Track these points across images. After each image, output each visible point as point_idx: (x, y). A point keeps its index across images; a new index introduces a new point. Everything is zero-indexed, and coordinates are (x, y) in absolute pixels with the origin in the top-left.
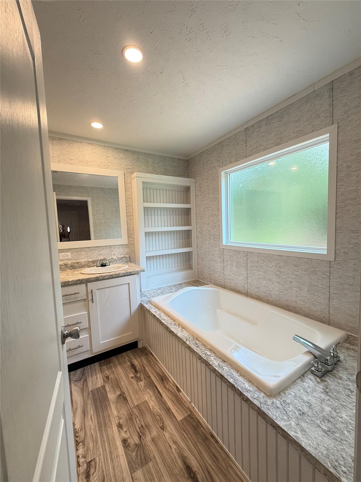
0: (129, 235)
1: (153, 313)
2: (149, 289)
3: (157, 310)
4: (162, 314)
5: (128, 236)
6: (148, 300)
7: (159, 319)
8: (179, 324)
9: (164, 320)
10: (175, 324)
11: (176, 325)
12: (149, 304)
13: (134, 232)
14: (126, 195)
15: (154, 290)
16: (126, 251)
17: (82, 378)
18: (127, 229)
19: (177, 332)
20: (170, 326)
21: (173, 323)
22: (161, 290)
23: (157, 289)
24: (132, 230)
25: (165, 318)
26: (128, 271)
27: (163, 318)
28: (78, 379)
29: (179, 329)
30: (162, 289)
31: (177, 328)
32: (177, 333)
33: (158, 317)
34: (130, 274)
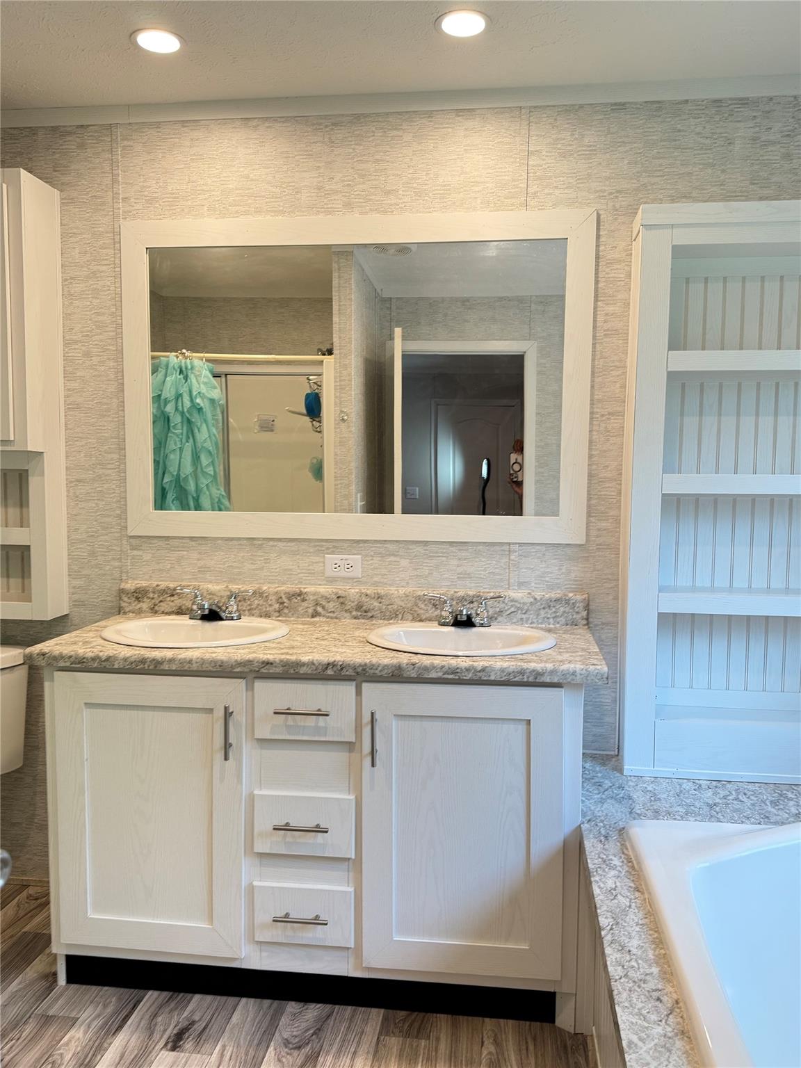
0: (594, 502)
1: (596, 891)
2: (662, 771)
3: (624, 886)
4: (634, 917)
5: (589, 506)
6: (621, 824)
7: (603, 933)
8: (677, 1002)
9: (622, 948)
10: (655, 994)
11: (659, 999)
12: (613, 846)
13: (620, 493)
14: (600, 318)
15: (687, 786)
16: (573, 575)
17: (307, 1044)
18: (590, 476)
19: (635, 1038)
20: (625, 995)
21: (651, 985)
22: (722, 793)
23: (704, 784)
24: (611, 480)
25: (634, 944)
26: (525, 666)
27: (624, 939)
28: (297, 1040)
29: (659, 1030)
30: (729, 786)
31: (654, 1017)
32: (630, 1043)
33: (604, 921)
34: (535, 681)
